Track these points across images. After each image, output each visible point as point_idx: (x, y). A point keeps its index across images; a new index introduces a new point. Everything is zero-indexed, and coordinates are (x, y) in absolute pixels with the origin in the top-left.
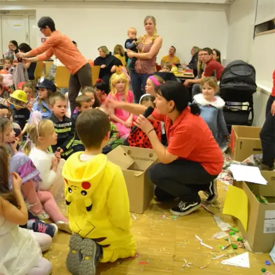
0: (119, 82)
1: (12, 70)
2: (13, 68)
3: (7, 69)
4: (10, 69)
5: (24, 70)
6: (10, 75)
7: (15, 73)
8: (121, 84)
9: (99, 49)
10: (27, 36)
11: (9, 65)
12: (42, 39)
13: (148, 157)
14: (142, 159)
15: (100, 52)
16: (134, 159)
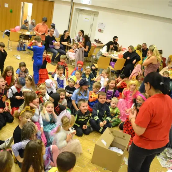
0: (132, 85)
1: (76, 51)
2: (77, 49)
3: (74, 49)
4: (75, 50)
5: (83, 51)
6: (74, 53)
7: (77, 53)
8: (133, 86)
9: (128, 47)
10: (91, 26)
11: (76, 47)
12: (99, 29)
13: (122, 137)
14: (119, 137)
15: (130, 49)
16: (114, 136)
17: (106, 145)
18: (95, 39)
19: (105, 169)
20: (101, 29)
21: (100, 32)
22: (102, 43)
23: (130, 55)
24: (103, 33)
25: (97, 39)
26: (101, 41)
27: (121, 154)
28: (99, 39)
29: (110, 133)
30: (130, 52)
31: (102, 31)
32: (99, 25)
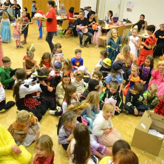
0: (160, 65)
8: (161, 66)
10: (119, 6)
12: (127, 9)
13: (161, 120)
14: (157, 120)
15: (161, 27)
16: (153, 119)
17: (145, 129)
18: (124, 18)
19: (145, 152)
20: (130, 8)
21: (129, 11)
22: (131, 23)
23: (161, 33)
24: (131, 12)
25: (126, 19)
26: (130, 20)
27: (162, 138)
28: (127, 19)
29: (148, 116)
30: (161, 30)
31: (130, 10)
32: (127, 4)
